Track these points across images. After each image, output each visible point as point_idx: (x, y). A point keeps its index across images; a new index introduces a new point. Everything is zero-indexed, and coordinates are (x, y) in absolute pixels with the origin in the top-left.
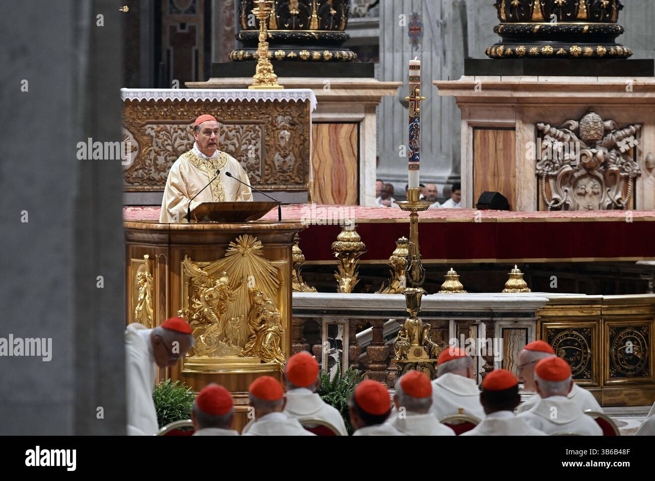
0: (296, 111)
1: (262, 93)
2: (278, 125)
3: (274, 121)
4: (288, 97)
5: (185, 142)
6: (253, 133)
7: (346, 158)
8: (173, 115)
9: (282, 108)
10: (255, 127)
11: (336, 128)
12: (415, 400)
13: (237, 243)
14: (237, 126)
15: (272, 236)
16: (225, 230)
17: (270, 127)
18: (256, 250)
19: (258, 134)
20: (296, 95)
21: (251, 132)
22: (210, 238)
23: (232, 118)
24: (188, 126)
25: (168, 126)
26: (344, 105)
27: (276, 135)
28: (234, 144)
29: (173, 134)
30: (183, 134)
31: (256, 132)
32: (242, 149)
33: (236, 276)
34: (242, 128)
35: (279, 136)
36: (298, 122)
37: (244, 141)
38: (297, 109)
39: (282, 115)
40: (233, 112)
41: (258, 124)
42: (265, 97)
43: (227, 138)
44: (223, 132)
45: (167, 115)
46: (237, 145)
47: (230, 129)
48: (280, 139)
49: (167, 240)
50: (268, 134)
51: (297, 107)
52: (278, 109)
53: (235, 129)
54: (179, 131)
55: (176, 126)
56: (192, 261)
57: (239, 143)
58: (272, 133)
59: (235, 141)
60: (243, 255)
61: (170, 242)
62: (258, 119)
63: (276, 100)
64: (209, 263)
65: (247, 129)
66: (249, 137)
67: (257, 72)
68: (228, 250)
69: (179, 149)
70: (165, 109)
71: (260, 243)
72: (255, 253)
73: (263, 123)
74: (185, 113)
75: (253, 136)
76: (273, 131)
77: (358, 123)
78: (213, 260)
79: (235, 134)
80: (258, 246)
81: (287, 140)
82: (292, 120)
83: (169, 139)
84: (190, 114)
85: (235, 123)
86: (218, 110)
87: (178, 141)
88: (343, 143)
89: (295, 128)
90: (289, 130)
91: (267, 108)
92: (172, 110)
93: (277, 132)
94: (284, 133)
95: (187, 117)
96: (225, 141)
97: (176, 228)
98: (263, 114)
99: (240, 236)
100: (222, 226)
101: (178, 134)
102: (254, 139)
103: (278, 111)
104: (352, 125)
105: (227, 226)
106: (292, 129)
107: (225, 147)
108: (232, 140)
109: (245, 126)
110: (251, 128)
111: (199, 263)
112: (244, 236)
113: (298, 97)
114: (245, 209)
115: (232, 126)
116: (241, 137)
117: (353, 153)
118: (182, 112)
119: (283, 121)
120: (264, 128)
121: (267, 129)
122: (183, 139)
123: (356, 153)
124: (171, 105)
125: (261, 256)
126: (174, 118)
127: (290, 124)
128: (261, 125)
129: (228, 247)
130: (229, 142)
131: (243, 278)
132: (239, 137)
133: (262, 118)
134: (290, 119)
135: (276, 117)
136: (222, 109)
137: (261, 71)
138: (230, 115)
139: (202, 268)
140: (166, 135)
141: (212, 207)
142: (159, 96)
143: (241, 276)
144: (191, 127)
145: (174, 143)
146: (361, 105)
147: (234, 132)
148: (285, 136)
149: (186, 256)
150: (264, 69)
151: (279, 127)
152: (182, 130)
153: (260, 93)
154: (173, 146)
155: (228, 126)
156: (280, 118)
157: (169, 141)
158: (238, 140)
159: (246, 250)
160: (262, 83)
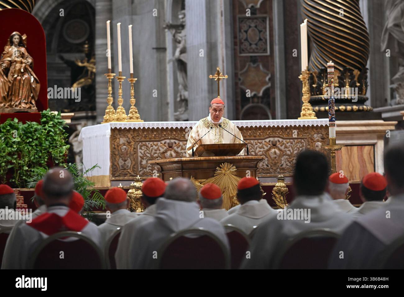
0: (325, 131)
1: (305, 121)
2: (315, 139)
3: (312, 137)
4: (319, 123)
5: (262, 150)
6: (300, 144)
7: (368, 165)
8: (255, 135)
9: (317, 130)
10: (301, 140)
11: (361, 149)
12: (211, 201)
13: (221, 168)
14: (291, 140)
15: (242, 164)
16: (213, 160)
17: (310, 140)
18: (233, 171)
19: (303, 145)
20: (324, 122)
21: (299, 143)
22: (205, 165)
23: (288, 136)
24: (263, 141)
25: (252, 141)
26: (365, 135)
27: (313, 145)
28: (289, 151)
29: (255, 145)
30: (261, 145)
31: (302, 144)
32: (294, 153)
33: (222, 187)
34: (294, 141)
35: (315, 145)
36: (326, 137)
37: (295, 148)
38: (325, 130)
39: (316, 134)
40: (288, 132)
41: (303, 139)
42: (306, 123)
43: (286, 147)
44: (284, 144)
45: (251, 135)
46: (292, 151)
47: (287, 142)
48: (316, 147)
49: (181, 168)
50: (309, 145)
51: (325, 129)
52: (314, 130)
53: (290, 142)
54: (259, 144)
55: (256, 141)
56: (195, 179)
57: (292, 149)
58: (311, 144)
59: (290, 149)
60: (225, 174)
61: (182, 169)
62: (303, 136)
63: (313, 125)
64: (205, 180)
65: (297, 142)
66: (298, 146)
67: (302, 110)
68: (216, 172)
69: (259, 154)
70: (250, 132)
71: (234, 167)
72: (232, 173)
73: (306, 139)
74: (261, 134)
75: (301, 146)
76: (312, 142)
77: (374, 145)
78: (207, 178)
79: (290, 144)
80: (234, 169)
81: (320, 147)
82: (322, 136)
83: (253, 148)
84: (264, 134)
85: (290, 139)
86: (280, 131)
87: (258, 149)
88: (366, 156)
89: (324, 141)
90: (321, 142)
91: (308, 130)
92: (254, 132)
93: (314, 143)
94: (318, 144)
95: (262, 136)
96: (284, 148)
97: (185, 160)
98: (306, 133)
99: (222, 164)
100: (211, 158)
101: (258, 145)
102: (301, 147)
103: (314, 131)
104: (370, 147)
105: (215, 158)
106: (323, 142)
107: (285, 152)
108: (288, 148)
109: (296, 140)
110: (299, 141)
111: (200, 180)
112: (225, 164)
113: (326, 123)
114: (226, 148)
115: (288, 140)
116: (294, 146)
117: (371, 161)
118: (260, 133)
119: (317, 137)
120: (306, 141)
121: (309, 142)
122: (260, 148)
123: (373, 162)
124: (253, 129)
125: (236, 175)
126: (255, 137)
127: (321, 138)
128: (305, 139)
129: (216, 170)
130: (287, 149)
131: (225, 188)
132: (293, 146)
133: (305, 136)
134: (321, 135)
135: (313, 135)
136: (282, 131)
137: (304, 110)
138: (287, 134)
139: (201, 183)
140: (251, 146)
141: (206, 147)
142: (246, 124)
143: (224, 187)
144: (265, 142)
145: (256, 150)
146: (375, 135)
147: (289, 144)
148: (319, 145)
149: (192, 176)
150: (306, 108)
151: (315, 140)
152: (260, 143)
153: (303, 121)
154: (255, 152)
155: (286, 140)
156: (315, 136)
157: (253, 150)
158: (292, 148)
159: (226, 172)
160: (305, 116)
